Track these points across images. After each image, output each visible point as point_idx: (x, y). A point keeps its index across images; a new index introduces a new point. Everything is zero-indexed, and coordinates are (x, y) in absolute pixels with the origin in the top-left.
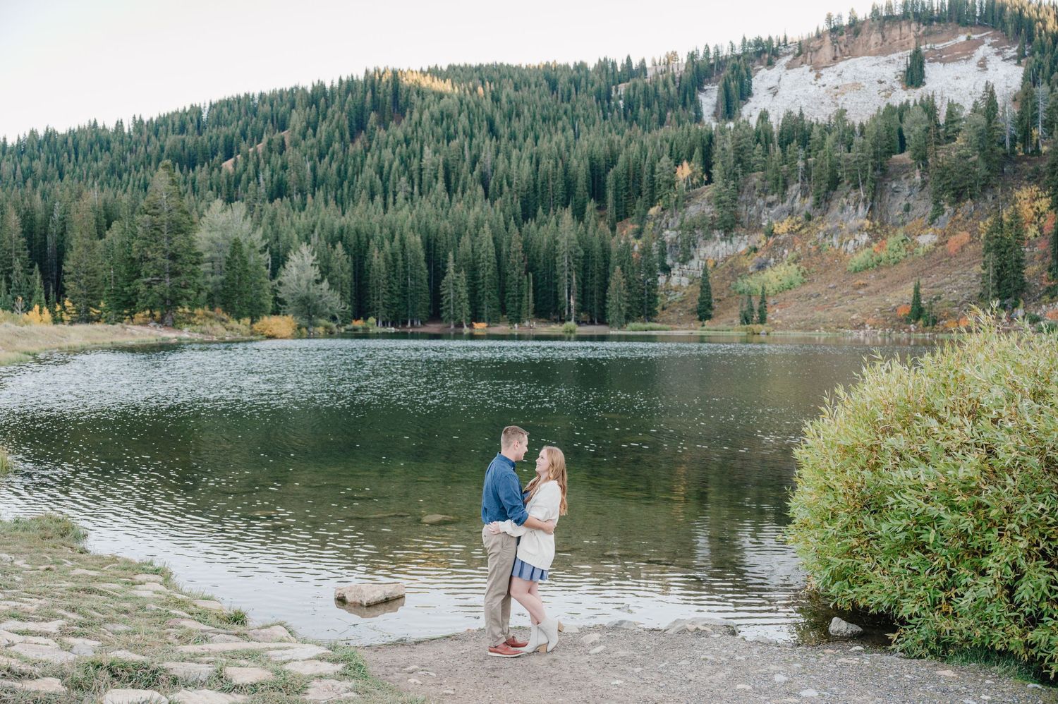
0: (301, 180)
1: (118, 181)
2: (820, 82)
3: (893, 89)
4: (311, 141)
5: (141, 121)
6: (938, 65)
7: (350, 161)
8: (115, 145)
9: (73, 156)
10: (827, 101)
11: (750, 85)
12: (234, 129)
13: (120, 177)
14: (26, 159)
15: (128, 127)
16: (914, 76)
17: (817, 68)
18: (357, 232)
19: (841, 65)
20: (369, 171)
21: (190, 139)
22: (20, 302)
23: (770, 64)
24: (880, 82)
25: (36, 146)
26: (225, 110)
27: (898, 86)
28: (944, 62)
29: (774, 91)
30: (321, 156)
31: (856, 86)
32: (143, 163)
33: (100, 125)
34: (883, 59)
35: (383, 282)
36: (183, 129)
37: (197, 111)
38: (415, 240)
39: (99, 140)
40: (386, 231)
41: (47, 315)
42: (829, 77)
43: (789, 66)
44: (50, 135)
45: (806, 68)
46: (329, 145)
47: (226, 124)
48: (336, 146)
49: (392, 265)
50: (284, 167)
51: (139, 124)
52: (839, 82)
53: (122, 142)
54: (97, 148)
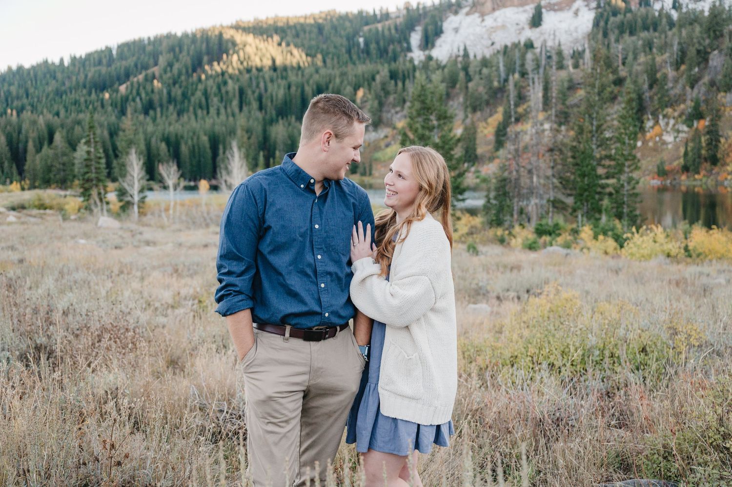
0: (161, 99)
1: (60, 100)
2: (484, 24)
3: (523, 29)
4: (169, 74)
5: (75, 57)
6: (552, 13)
7: (190, 87)
8: (59, 76)
9: (34, 82)
10: (486, 36)
11: (441, 26)
12: (130, 62)
13: (61, 97)
14: (6, 85)
15: (66, 63)
16: (536, 21)
17: (483, 15)
18: (176, 135)
19: (497, 13)
20: (199, 94)
21: (104, 70)
22: (8, 180)
23: (456, 13)
24: (517, 24)
25: (11, 76)
26: (126, 49)
27: (527, 27)
28: (555, 10)
29: (456, 30)
30: (174, 83)
31: (504, 27)
32: (75, 89)
33: (50, 61)
34: (521, 9)
35: (188, 160)
36: (100, 63)
37: (109, 50)
38: (205, 139)
39: (49, 71)
40: (191, 134)
41: (19, 186)
42: (489, 21)
43: (468, 14)
44: (20, 68)
45: (477, 15)
46: (179, 76)
47: (126, 59)
48: (183, 78)
49: (192, 152)
50: (153, 91)
51: (74, 59)
52: (494, 24)
53: (63, 72)
54: (48, 76)
